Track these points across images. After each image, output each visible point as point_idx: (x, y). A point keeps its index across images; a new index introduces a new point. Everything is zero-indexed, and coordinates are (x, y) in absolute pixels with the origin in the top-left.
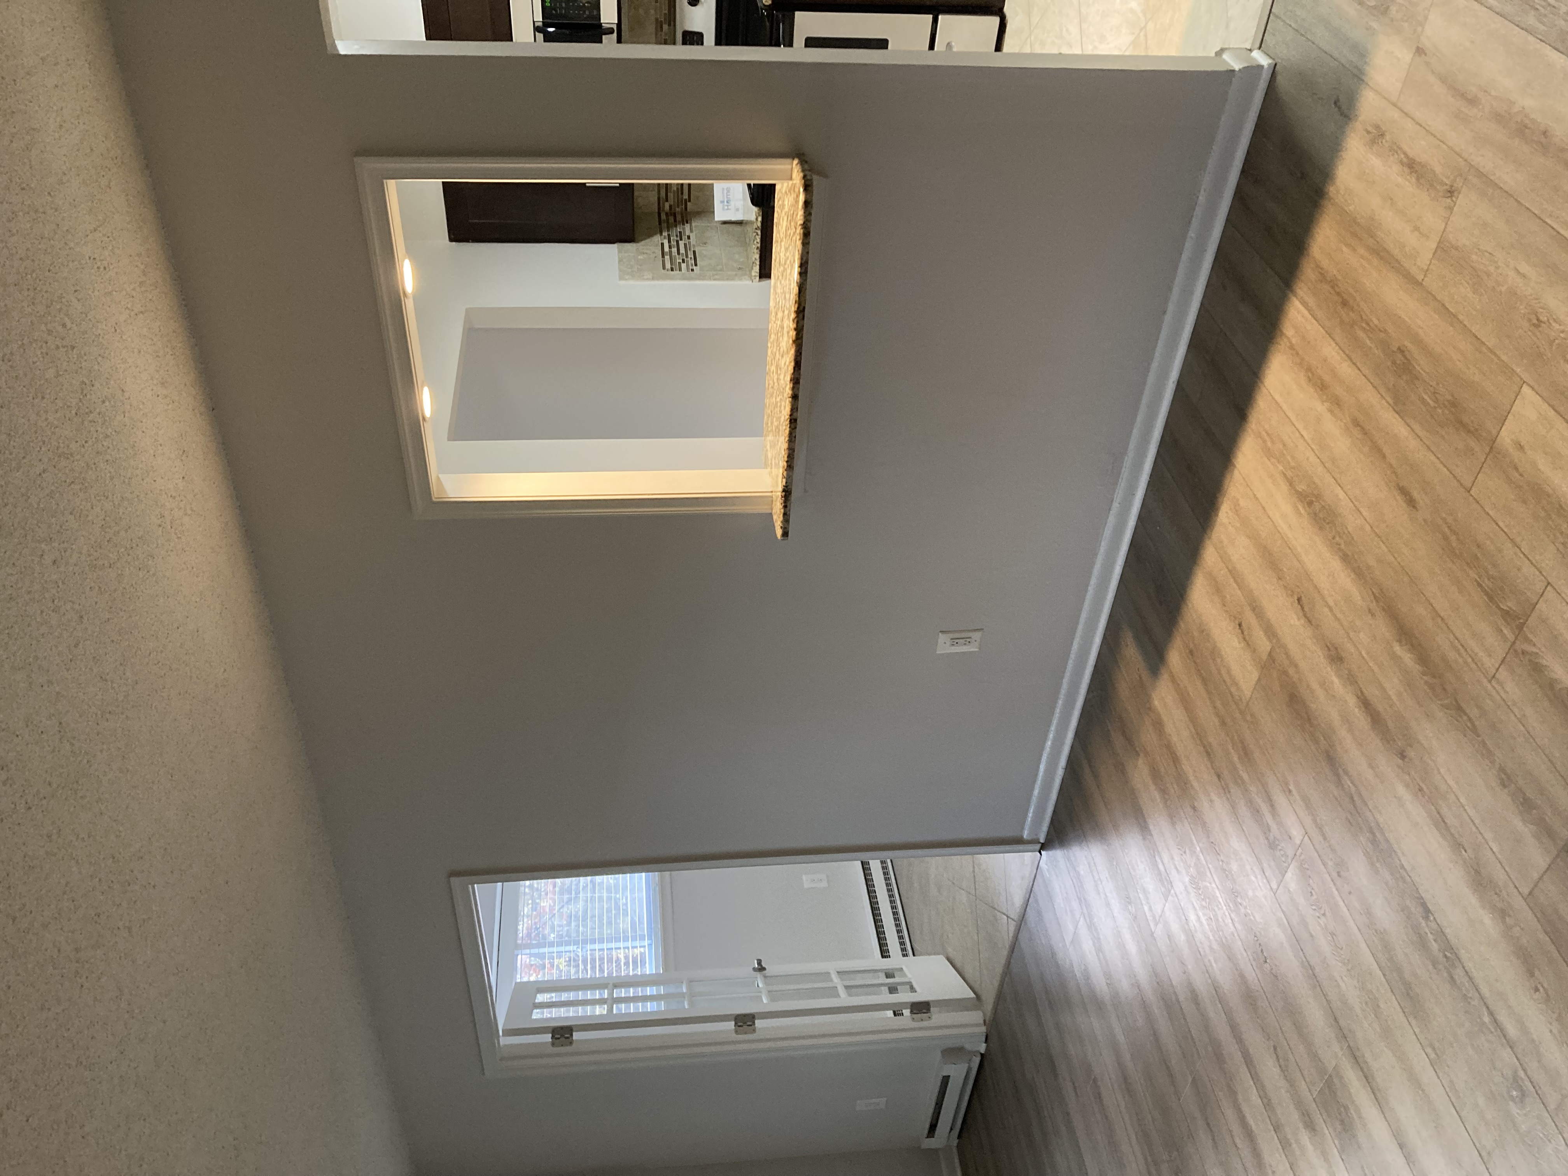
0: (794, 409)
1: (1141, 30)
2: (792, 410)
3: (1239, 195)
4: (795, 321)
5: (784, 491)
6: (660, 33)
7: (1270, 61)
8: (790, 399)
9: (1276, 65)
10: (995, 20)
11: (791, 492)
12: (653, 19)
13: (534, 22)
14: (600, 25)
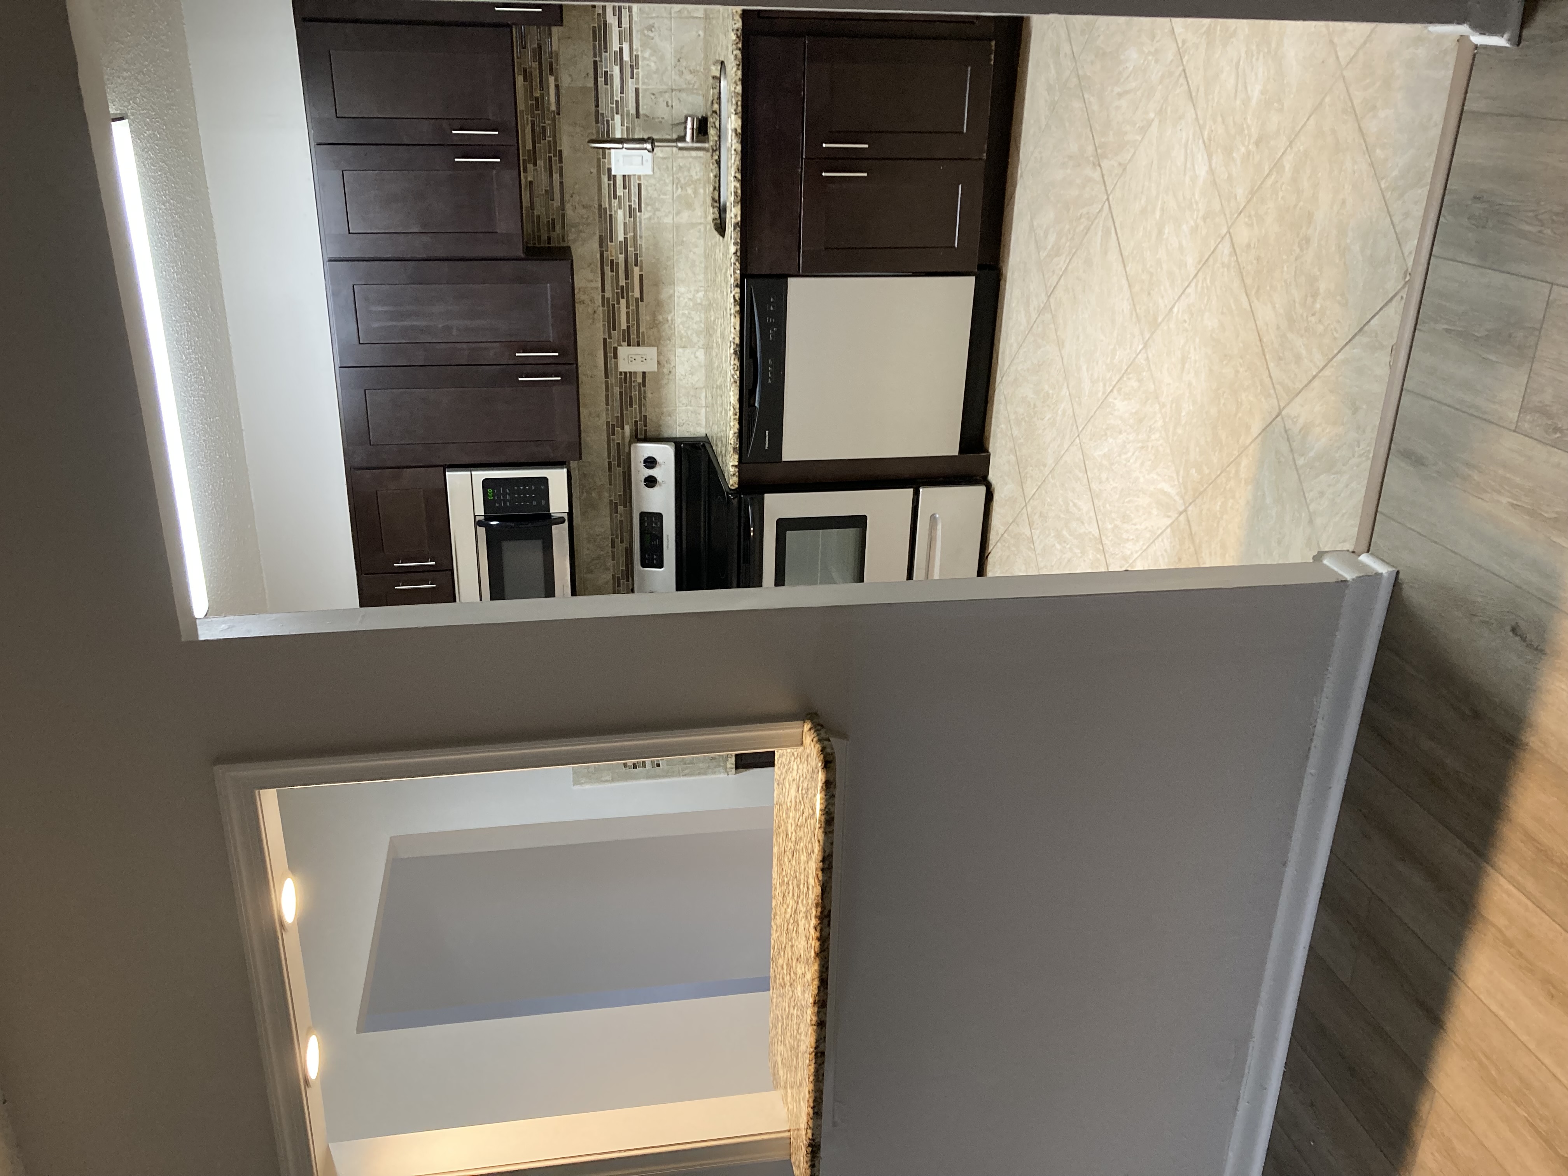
0: (820, 1040)
1: (1181, 513)
2: (817, 1041)
3: (1367, 720)
4: (818, 929)
5: (810, 1145)
6: (614, 515)
7: (1390, 569)
8: (815, 1027)
9: (1398, 572)
10: (981, 490)
11: (819, 1146)
12: (606, 500)
13: (475, 516)
14: (549, 515)
